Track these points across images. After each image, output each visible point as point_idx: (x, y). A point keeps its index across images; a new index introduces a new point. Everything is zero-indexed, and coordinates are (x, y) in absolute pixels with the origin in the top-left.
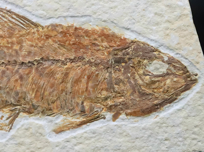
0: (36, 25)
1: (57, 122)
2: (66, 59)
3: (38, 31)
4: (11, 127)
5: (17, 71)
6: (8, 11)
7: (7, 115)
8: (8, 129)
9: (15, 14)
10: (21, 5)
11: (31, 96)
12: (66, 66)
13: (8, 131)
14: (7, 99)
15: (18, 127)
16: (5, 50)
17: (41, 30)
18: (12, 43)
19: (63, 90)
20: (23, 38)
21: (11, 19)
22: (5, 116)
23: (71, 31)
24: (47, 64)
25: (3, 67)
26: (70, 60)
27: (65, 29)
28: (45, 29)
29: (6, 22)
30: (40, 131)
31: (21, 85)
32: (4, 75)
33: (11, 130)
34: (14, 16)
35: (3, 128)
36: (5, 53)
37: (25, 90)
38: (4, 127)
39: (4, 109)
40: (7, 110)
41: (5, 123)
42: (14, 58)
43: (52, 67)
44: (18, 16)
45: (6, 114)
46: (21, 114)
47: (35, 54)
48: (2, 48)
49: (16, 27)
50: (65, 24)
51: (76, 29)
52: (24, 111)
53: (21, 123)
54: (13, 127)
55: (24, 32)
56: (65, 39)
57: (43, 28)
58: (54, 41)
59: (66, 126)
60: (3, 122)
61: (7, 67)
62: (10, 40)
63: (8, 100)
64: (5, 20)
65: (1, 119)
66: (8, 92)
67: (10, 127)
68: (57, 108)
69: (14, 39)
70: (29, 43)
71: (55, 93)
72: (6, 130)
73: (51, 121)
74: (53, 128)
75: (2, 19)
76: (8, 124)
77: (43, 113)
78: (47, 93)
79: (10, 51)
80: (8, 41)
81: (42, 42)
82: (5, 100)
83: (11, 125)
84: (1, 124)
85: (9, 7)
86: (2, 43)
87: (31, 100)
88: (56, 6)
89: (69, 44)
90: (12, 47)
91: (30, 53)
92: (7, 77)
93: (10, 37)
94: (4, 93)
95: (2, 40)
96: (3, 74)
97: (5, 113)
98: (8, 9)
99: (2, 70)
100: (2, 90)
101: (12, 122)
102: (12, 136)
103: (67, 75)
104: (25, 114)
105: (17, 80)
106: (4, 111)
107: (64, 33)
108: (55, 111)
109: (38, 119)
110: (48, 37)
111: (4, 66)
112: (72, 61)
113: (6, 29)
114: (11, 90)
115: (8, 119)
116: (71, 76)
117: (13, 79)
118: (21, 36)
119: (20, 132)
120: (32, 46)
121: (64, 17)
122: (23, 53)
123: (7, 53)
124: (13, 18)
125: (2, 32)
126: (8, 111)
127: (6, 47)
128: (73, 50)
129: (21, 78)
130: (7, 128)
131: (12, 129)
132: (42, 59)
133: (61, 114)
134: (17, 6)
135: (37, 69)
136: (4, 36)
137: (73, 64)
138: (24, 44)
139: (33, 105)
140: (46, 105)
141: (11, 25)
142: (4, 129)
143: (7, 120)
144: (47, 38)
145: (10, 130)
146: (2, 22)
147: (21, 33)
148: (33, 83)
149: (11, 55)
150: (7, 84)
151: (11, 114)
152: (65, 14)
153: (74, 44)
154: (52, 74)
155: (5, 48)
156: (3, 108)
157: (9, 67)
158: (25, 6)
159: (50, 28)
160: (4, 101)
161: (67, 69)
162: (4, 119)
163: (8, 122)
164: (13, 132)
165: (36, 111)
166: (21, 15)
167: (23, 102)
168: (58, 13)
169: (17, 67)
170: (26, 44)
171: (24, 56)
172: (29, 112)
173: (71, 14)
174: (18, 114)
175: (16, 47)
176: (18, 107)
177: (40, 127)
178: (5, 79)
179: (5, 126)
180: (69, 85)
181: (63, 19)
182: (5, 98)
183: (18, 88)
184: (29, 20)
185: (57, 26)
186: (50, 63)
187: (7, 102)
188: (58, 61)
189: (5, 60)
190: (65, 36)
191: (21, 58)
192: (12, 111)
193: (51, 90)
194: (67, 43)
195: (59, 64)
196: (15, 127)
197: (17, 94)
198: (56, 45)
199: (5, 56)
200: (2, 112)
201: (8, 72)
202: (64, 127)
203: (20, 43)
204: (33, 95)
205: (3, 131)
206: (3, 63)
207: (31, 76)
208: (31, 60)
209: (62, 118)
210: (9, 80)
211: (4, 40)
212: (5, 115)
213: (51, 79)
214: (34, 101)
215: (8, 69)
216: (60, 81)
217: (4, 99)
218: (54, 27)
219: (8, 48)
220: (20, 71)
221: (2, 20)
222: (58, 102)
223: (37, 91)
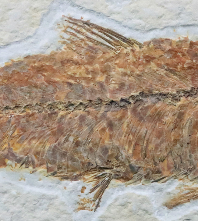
0: (130, 42)
1: (169, 190)
2: (178, 92)
3: (133, 51)
4: (98, 203)
5: (104, 116)
6: (86, 23)
7: (90, 186)
8: (94, 207)
9: (97, 27)
10: (105, 12)
11: (127, 152)
12: (179, 103)
13: (93, 211)
14: (90, 160)
15: (109, 202)
16: (84, 83)
17: (137, 48)
18: (94, 72)
19: (176, 141)
20: (110, 64)
21: (89, 35)
22: (87, 187)
23: (185, 48)
24: (149, 101)
25: (81, 111)
26: (186, 92)
27: (174, 46)
28: (145, 48)
29: (82, 40)
30: (144, 206)
31: (111, 137)
32: (83, 123)
33: (98, 208)
34: (95, 30)
35: (85, 206)
36: (83, 87)
37: (117, 144)
38: (88, 205)
39: (86, 177)
40: (90, 176)
41: (88, 197)
42: (98, 96)
43: (158, 105)
44: (101, 29)
45: (89, 183)
46: (113, 181)
47: (130, 88)
48: (78, 81)
49: (99, 46)
50: (174, 38)
51: (192, 44)
52: (118, 177)
53: (114, 196)
54: (100, 204)
55: (111, 54)
56: (175, 60)
57: (140, 46)
58: (158, 65)
59: (184, 196)
60: (86, 197)
61: (87, 109)
62: (90, 68)
63: (92, 161)
64: (81, 37)
65: (82, 192)
66: (91, 149)
67: (96, 203)
68: (169, 168)
69: (97, 66)
70: (121, 70)
71: (164, 145)
72: (91, 208)
73: (161, 190)
74: (163, 200)
75: (76, 36)
76: (92, 199)
77: (147, 177)
78: (151, 146)
79: (92, 84)
80: (87, 69)
82: (87, 161)
83: (97, 200)
84: (83, 200)
85: (86, 17)
86: (78, 74)
87: (128, 159)
88: (159, 11)
89: (183, 68)
90: (94, 78)
91: (122, 85)
92: (88, 126)
93: (90, 63)
94: (85, 150)
95: (77, 68)
96: (81, 122)
97: (87, 181)
99: (79, 115)
100: (81, 147)
101: (98, 196)
102: (101, 217)
103: (181, 116)
104: (119, 182)
105: (103, 130)
106: (85, 180)
107: (174, 52)
108: (166, 174)
109: (140, 188)
110: (149, 59)
111: (83, 109)
112: (188, 94)
113: (83, 51)
114: (96, 145)
115: (92, 191)
116: (187, 117)
117: (97, 129)
118: (107, 60)
119: (113, 210)
120: (125, 74)
121: (173, 27)
122: (112, 86)
123: (86, 88)
124: (93, 33)
125: (77, 56)
126: (92, 179)
127: (85, 78)
128: (189, 77)
129: (111, 125)
130: (91, 206)
131: (99, 206)
132: (142, 94)
133: (176, 177)
134: (99, 14)
135: (134, 110)
136: (80, 62)
137: (189, 98)
138: (113, 73)
139: (131, 167)
140: (151, 166)
141: (91, 44)
142: (87, 207)
143: (90, 193)
144: (148, 61)
145: (96, 208)
146: (76, 41)
147: (107, 56)
148: (129, 133)
149: (92, 91)
150: (88, 136)
151: (97, 183)
152: (174, 23)
153: (189, 68)
154: (158, 116)
155: (83, 81)
156: (84, 174)
157: (91, 109)
158: (112, 13)
159: (151, 45)
160: (85, 163)
161: (182, 107)
162: (86, 191)
163: (92, 195)
164: (101, 211)
165: (136, 176)
166: (106, 27)
167: (114, 162)
168: (164, 22)
169: (103, 109)
170: (116, 73)
171: (114, 92)
172: (126, 178)
173: (183, 22)
174: (108, 182)
176: (108, 171)
177: (144, 200)
178: (86, 129)
179: (88, 202)
180: (185, 132)
181: (171, 30)
182: (86, 158)
183: (106, 142)
184: (118, 36)
185: (162, 41)
186: (154, 99)
187: (89, 165)
188: (165, 95)
189: (85, 100)
190: (175, 56)
191: (108, 95)
192: (98, 178)
193: (159, 141)
194: (179, 66)
195: (169, 101)
196: (105, 202)
197: (105, 150)
198: (162, 72)
199: (84, 93)
200: (82, 180)
201: (90, 117)
202: (180, 198)
203: (105, 71)
204: (131, 151)
205: (85, 211)
206: (81, 104)
207: (126, 122)
208: (124, 97)
209: (177, 183)
210: (92, 130)
211: (80, 69)
212: (88, 185)
213: (157, 124)
214: (133, 161)
215: (89, 113)
216: (172, 126)
217: (85, 160)
218: (158, 43)
219: (88, 80)
220: (109, 114)
221: (76, 38)
222: (170, 160)
223: (136, 144)
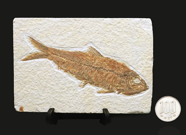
0: (102, 56)
1: (99, 89)
2: (108, 70)
3: (102, 58)
4: (84, 87)
5: (91, 69)
7: (83, 83)
10: (99, 48)
11: (93, 78)
15: (86, 87)
16: (89, 61)
17: (103, 58)
18: (92, 60)
19: (104, 80)
23: (113, 61)
24: (101, 70)
26: (110, 70)
28: (104, 58)
29: (92, 52)
30: (93, 91)
31: (91, 74)
34: (95, 51)
37: (92, 76)
42: (91, 65)
43: (103, 71)
44: (97, 51)
46: (88, 83)
47: (99, 65)
49: (95, 55)
51: (115, 61)
52: (89, 83)
53: (87, 87)
56: (110, 63)
57: (104, 57)
58: (106, 63)
59: (102, 92)
62: (92, 58)
68: (101, 85)
69: (93, 58)
70: (98, 61)
71: (101, 80)
73: (97, 89)
74: (97, 91)
77: (96, 85)
78: (99, 79)
79: (91, 62)
81: (102, 62)
85: (95, 48)
87: (93, 80)
88: (110, 52)
89: (111, 65)
90: (92, 61)
91: (97, 64)
93: (92, 57)
96: (86, 69)
98: (94, 48)
99: (86, 67)
100: (84, 74)
101: (84, 85)
103: (107, 75)
104: (89, 84)
105: (90, 72)
106: (83, 81)
107: (110, 61)
109: (93, 87)
110: (105, 61)
112: (110, 71)
113: (92, 54)
114: (87, 75)
115: (83, 84)
116: (108, 76)
117: (89, 71)
118: (96, 58)
119: (86, 89)
120: (99, 62)
121: (112, 56)
122: (95, 64)
127: (90, 60)
128: (111, 68)
129: (92, 72)
130: (82, 87)
132: (100, 67)
133: (101, 87)
134: (97, 48)
135: (98, 70)
136: (90, 56)
138: (96, 61)
139: (93, 82)
140: (97, 83)
141: (94, 53)
144: (104, 61)
147: (96, 57)
148: (95, 75)
149: (91, 63)
152: (112, 55)
153: (112, 66)
154: (102, 73)
157: (89, 67)
158: (100, 49)
159: (106, 58)
161: (108, 73)
162: (82, 83)
164: (84, 89)
165: (93, 84)
166: (98, 51)
167: (90, 80)
168: (110, 54)
169: (91, 68)
170: (97, 61)
171: (95, 65)
172: (91, 84)
173: (114, 56)
174: (87, 83)
175: (93, 61)
176: (88, 81)
177: (93, 89)
178: (86, 71)
180: (107, 79)
181: (111, 57)
184: (100, 54)
185: (109, 58)
186: (103, 70)
188: (106, 70)
190: (110, 62)
191: (94, 65)
192: (85, 82)
193: (100, 79)
194: (110, 64)
195: (106, 71)
197: (89, 76)
198: (106, 64)
199: (89, 63)
201: (88, 68)
202: (101, 92)
203: (95, 60)
205: (80, 88)
206: (87, 65)
207: (95, 72)
208: (97, 67)
209: (101, 88)
210: (87, 71)
211: (90, 58)
213: (102, 75)
214: (94, 81)
215: (88, 67)
216: (104, 76)
217: (84, 77)
218: (108, 58)
219: (90, 61)
220: (92, 69)
222: (102, 83)
223: (96, 77)
